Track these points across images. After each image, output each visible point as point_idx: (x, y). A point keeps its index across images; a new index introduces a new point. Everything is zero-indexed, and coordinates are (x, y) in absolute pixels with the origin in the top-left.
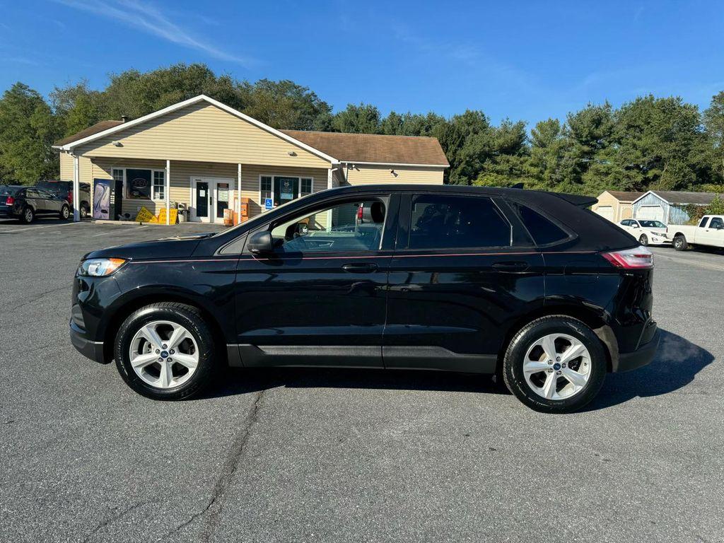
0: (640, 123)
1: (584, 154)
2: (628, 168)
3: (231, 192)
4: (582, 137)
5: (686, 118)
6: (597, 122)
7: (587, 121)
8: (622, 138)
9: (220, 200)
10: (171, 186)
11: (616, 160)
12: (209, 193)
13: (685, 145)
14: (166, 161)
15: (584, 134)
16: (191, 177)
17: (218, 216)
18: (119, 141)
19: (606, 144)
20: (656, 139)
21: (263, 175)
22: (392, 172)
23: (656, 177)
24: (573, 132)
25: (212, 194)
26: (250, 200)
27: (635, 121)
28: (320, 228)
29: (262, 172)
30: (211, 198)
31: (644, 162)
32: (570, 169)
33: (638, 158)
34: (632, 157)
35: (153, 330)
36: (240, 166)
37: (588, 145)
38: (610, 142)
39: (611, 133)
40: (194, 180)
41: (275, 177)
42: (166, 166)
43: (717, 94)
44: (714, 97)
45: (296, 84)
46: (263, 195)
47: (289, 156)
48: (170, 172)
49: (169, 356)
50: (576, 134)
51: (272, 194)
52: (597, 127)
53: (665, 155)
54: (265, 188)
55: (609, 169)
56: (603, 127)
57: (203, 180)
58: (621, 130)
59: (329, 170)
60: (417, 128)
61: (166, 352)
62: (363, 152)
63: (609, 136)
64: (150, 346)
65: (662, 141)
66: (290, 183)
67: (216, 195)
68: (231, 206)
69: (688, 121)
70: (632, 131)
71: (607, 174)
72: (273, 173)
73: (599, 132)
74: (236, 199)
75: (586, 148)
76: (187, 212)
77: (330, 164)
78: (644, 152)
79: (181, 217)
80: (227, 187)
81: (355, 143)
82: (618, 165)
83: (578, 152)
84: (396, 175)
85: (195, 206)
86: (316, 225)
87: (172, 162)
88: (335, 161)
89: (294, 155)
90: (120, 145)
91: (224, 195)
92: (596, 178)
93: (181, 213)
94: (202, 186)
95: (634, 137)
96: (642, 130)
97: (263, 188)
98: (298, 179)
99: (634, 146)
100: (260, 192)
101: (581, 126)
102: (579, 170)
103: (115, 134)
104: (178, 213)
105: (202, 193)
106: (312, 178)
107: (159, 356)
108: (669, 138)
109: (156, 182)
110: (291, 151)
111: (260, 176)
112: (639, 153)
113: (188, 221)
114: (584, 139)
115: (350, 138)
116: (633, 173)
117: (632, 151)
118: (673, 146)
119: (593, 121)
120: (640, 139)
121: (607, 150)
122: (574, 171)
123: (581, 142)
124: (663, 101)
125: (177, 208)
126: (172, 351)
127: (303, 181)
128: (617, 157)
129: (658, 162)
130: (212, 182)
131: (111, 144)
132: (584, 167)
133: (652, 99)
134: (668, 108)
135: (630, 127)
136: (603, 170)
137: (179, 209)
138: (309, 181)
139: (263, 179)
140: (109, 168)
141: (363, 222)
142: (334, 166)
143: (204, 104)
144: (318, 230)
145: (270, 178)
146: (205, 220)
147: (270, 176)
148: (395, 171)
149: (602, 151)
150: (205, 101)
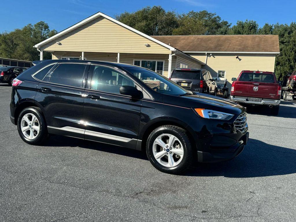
14: (81, 52)
18: (60, 42)
22: (237, 58)
29: (135, 58)
36: (118, 54)
41: (142, 61)
42: (82, 55)
47: (146, 47)
59: (170, 55)
62: (221, 46)
66: (151, 64)
72: (141, 58)
77: (169, 51)
84: (240, 60)
87: (85, 53)
88: (173, 49)
89: (148, 46)
90: (60, 44)
98: (155, 62)
103: (59, 38)
106: (164, 61)
110: (147, 44)
111: (134, 60)
127: (158, 63)
131: (56, 44)
138: (162, 63)
139: (135, 62)
140: (60, 57)
142: (173, 52)
143: (100, 18)
147: (139, 60)
148: (240, 57)
150: (101, 16)
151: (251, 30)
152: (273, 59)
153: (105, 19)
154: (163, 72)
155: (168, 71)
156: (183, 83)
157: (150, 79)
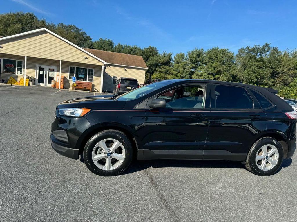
0: (213, 57)
1: (193, 68)
2: (208, 74)
3: (56, 73)
4: (193, 61)
5: (230, 57)
6: (199, 56)
7: (195, 55)
8: (207, 62)
9: (50, 76)
10: (27, 68)
11: (204, 71)
12: (44, 73)
13: (229, 67)
14: (24, 56)
15: (194, 60)
16: (36, 65)
17: (49, 83)
18: (1, 45)
19: (201, 64)
20: (219, 64)
21: (71, 66)
22: (124, 69)
23: (218, 78)
24: (189, 59)
25: (46, 73)
26: (64, 77)
27: (212, 56)
28: (96, 91)
30: (45, 75)
31: (214, 72)
32: (188, 73)
33: (212, 70)
34: (210, 70)
35: (104, 143)
36: (61, 62)
37: (195, 64)
38: (203, 64)
39: (203, 60)
40: (38, 66)
41: (76, 68)
42: (25, 59)
43: (240, 49)
44: (239, 50)
45: (77, 27)
46: (70, 75)
47: (84, 59)
48: (27, 62)
49: (111, 155)
50: (191, 60)
51: (75, 75)
52: (198, 57)
53: (222, 70)
54: (72, 72)
55: (202, 74)
56: (200, 58)
57: (42, 67)
58: (207, 59)
59: (102, 66)
60: (130, 51)
61: (109, 153)
63: (203, 61)
64: (101, 150)
65: (221, 65)
66: (83, 70)
67: (48, 74)
68: (55, 79)
69: (231, 58)
70: (210, 60)
71: (201, 76)
72: (75, 65)
73: (199, 59)
74: (58, 76)
75: (194, 65)
76: (34, 81)
77: (102, 64)
78: (215, 68)
79: (31, 83)
80: (53, 70)
81: (108, 55)
82: (205, 73)
83: (191, 67)
84: (126, 70)
85: (37, 78)
86: (95, 89)
88: (105, 63)
89: (86, 58)
90: (1, 47)
91: (52, 74)
92: (197, 77)
93: (31, 81)
94: (41, 69)
95: (211, 62)
96: (214, 60)
97: (70, 72)
98: (87, 69)
99: (211, 66)
100: (69, 74)
101: (193, 57)
102: (191, 73)
104: (29, 81)
105: (41, 73)
106: (94, 69)
107: (106, 155)
108: (224, 64)
109: (18, 66)
110: (86, 57)
111: (69, 66)
112: (213, 69)
113: (34, 85)
114: (193, 62)
115: (105, 53)
116: (210, 76)
117: (211, 67)
118: (225, 67)
119: (197, 55)
120: (213, 63)
121: (202, 67)
122: (189, 74)
123: (192, 63)
124: (222, 50)
125: (29, 78)
126: (112, 153)
127: (89, 70)
128: (205, 70)
129: (219, 72)
130: (46, 68)
132: (193, 73)
133: (218, 49)
134: (224, 53)
135: (210, 58)
136: (200, 74)
137: (30, 79)
138: (92, 70)
139: (71, 68)
141: (120, 90)
142: (105, 65)
144: (96, 92)
145: (74, 68)
146: (42, 85)
147: (74, 67)
148: (126, 69)
149: (200, 67)
150: (45, 31)
151: (110, 46)
152: (144, 72)
153: (48, 34)
154: (93, 76)
155: (101, 77)
156: (129, 87)
157: (83, 81)
